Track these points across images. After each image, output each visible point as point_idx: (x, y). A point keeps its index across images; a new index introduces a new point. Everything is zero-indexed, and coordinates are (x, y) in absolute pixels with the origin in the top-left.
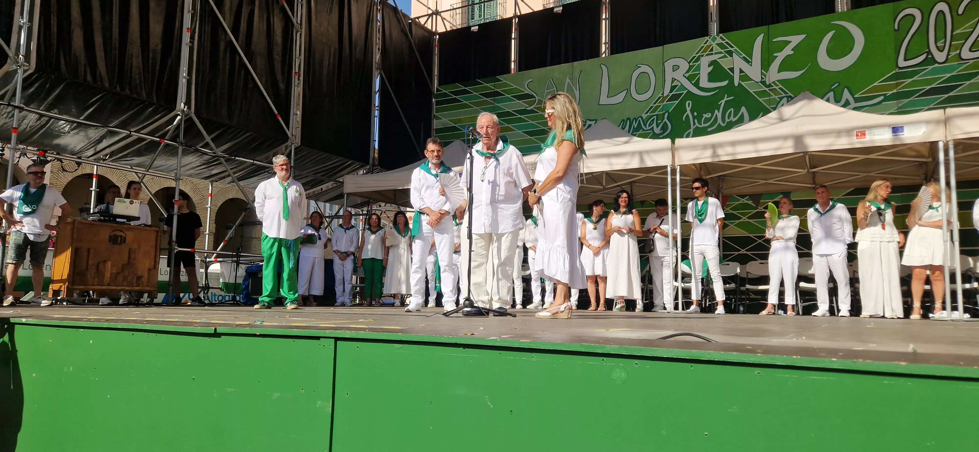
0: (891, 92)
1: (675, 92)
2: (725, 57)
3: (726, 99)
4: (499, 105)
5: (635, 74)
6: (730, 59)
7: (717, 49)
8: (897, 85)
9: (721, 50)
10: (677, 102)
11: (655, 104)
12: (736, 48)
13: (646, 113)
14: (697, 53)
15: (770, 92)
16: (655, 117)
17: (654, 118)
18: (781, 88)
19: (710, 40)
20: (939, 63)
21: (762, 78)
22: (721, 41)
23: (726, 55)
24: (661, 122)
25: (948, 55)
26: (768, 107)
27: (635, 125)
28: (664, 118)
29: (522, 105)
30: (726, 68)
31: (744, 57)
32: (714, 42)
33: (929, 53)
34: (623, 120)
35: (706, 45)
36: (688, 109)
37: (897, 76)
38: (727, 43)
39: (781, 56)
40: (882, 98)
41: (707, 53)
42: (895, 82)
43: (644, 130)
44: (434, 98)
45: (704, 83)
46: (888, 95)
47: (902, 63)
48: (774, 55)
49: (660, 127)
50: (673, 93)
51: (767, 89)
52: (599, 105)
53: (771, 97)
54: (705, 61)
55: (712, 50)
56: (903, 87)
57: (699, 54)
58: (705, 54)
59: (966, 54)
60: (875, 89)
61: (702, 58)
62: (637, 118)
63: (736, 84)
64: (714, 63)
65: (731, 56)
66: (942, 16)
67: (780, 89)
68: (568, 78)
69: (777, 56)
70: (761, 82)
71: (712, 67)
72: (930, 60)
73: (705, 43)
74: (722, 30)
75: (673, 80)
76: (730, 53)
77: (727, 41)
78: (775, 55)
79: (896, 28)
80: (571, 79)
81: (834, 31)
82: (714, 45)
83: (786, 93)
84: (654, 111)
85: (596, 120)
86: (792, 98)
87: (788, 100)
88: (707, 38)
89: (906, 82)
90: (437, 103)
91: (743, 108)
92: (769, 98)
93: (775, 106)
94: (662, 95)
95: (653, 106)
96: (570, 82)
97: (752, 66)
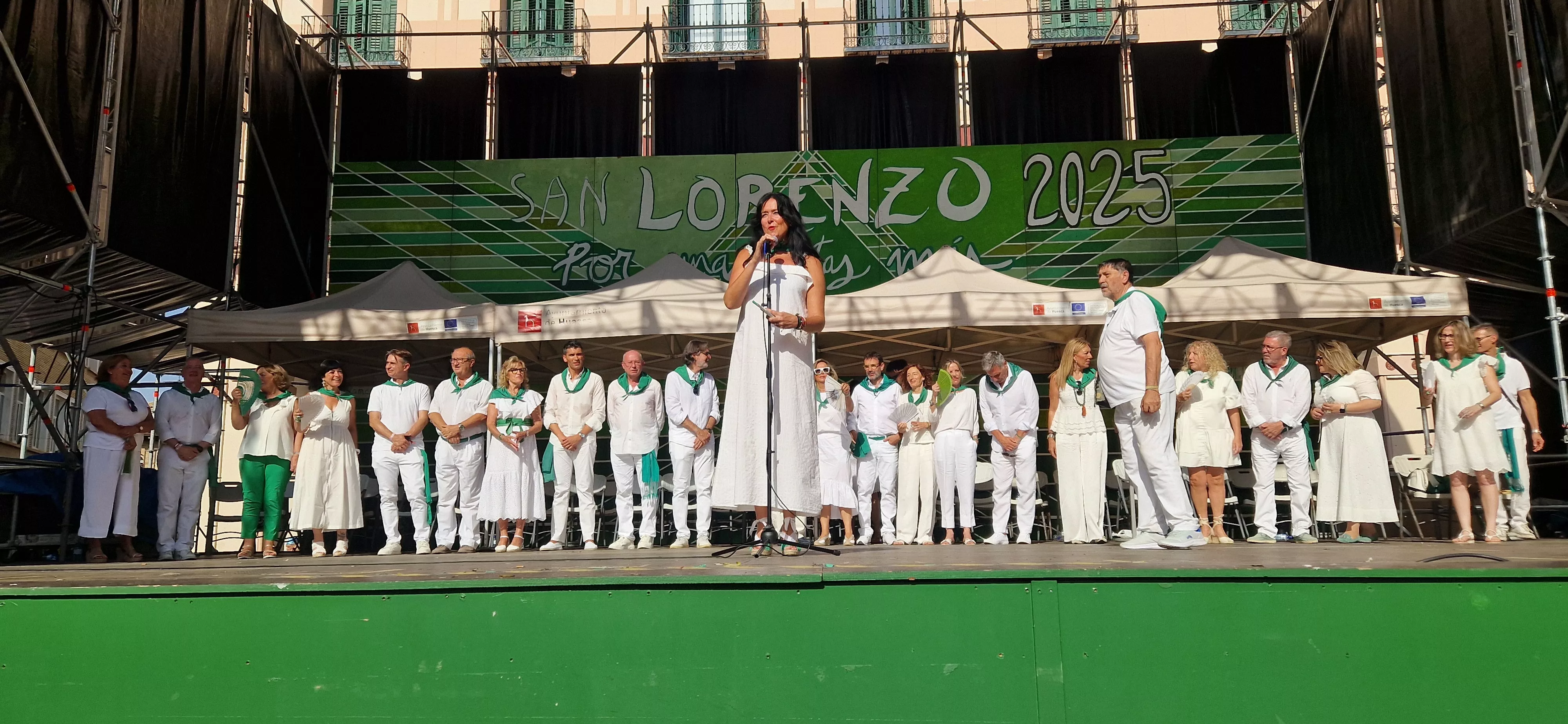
0: (1020, 256)
2: (821, 183)
3: (823, 242)
4: (462, 208)
5: (695, 190)
6: (828, 187)
7: (810, 171)
8: (1027, 247)
9: (816, 173)
11: (724, 236)
12: (835, 173)
13: (712, 249)
14: (784, 172)
15: (881, 239)
16: (725, 256)
17: (723, 258)
19: (801, 156)
20: (1071, 227)
21: (870, 219)
22: (817, 161)
23: (823, 180)
25: (1080, 217)
26: (878, 259)
27: (695, 264)
29: (505, 212)
30: (823, 199)
31: (846, 187)
32: (807, 160)
33: (1061, 212)
35: (796, 163)
37: (1026, 237)
38: (823, 163)
39: (893, 192)
40: (1010, 261)
41: (798, 174)
42: (1025, 244)
43: (708, 274)
44: (331, 182)
46: (1016, 259)
47: (1032, 222)
51: (876, 235)
52: (638, 228)
53: (881, 246)
54: (795, 185)
55: (804, 171)
56: (1033, 252)
57: (787, 174)
58: (796, 175)
59: (1098, 219)
60: (1003, 249)
61: (791, 181)
62: (697, 254)
63: (837, 224)
64: (806, 189)
65: (830, 183)
66: (1074, 170)
67: (892, 236)
68: (586, 181)
69: (889, 192)
70: (868, 224)
71: (805, 194)
72: (1062, 222)
73: (795, 160)
74: (817, 144)
76: (829, 179)
77: (824, 160)
78: (886, 189)
79: (1025, 177)
80: (593, 183)
81: (956, 170)
82: (807, 164)
83: (899, 243)
84: (723, 247)
85: (633, 251)
86: (907, 250)
87: (902, 252)
88: (798, 153)
89: (1035, 245)
90: (337, 192)
91: (846, 256)
92: (878, 247)
93: (886, 258)
94: (734, 226)
95: (722, 240)
96: (589, 187)
97: (856, 200)
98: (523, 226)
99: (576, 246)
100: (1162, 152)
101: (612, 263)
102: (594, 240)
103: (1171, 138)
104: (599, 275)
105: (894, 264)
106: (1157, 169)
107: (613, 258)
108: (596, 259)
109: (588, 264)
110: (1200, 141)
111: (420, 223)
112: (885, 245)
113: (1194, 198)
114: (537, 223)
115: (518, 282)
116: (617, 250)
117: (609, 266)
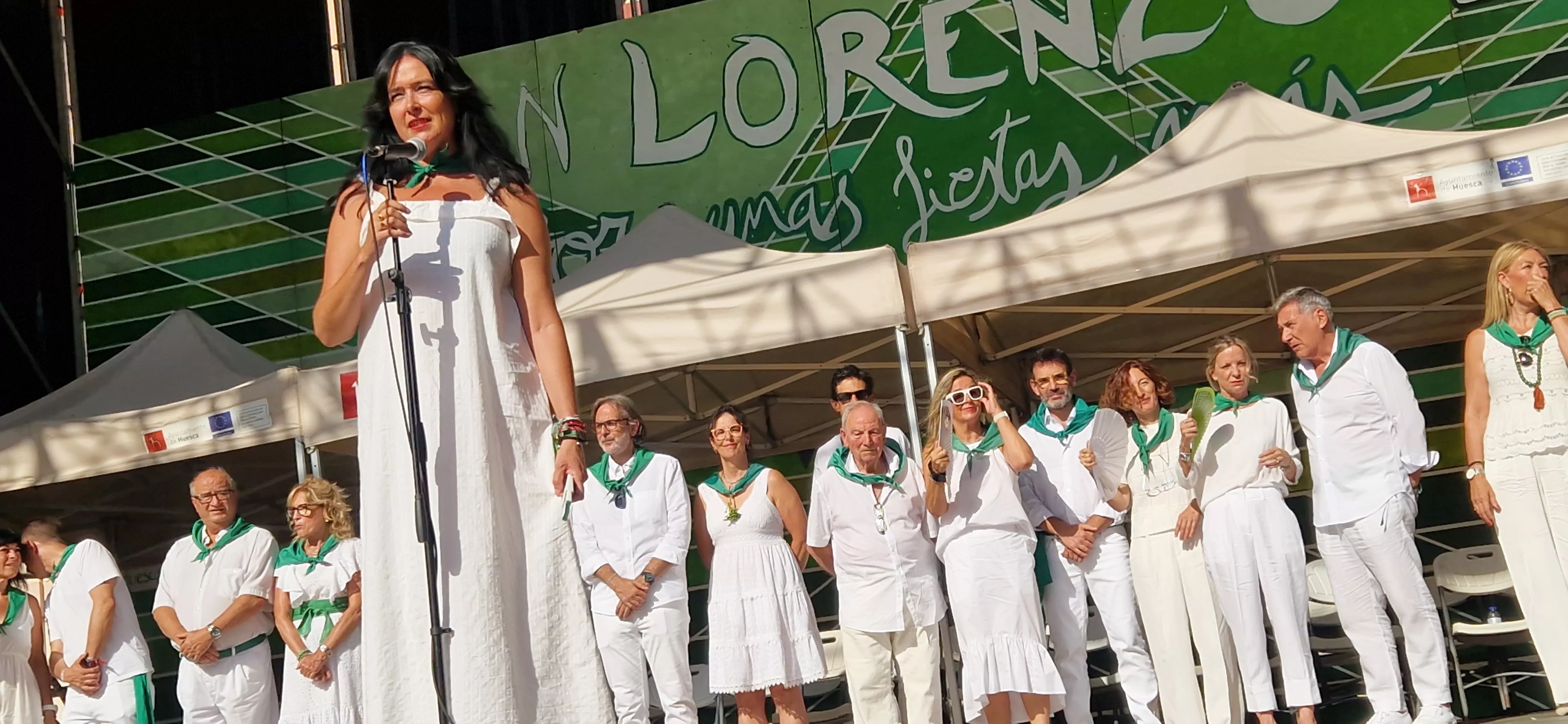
0: (1448, 75)
1: (858, 113)
2: (989, 1)
3: (1008, 124)
4: (302, 188)
5: (734, 67)
6: (1004, 8)
8: (1462, 53)
10: (870, 141)
11: (804, 150)
13: (783, 181)
15: (1130, 96)
16: (811, 191)
17: (809, 195)
18: (1157, 81)
21: (1102, 57)
24: (830, 206)
26: (1131, 140)
27: (753, 219)
28: (836, 194)
30: (997, 33)
34: (715, 208)
36: (906, 161)
40: (1428, 91)
42: (1455, 46)
43: (781, 233)
44: (71, 182)
45: (940, 78)
46: (1441, 83)
49: (828, 221)
50: (854, 116)
51: (1120, 88)
52: (633, 165)
53: (1133, 110)
54: (934, 17)
56: (1477, 60)
60: (1407, 68)
61: (924, 10)
62: (755, 197)
63: (1032, 79)
67: (1156, 83)
68: (524, 90)
70: (1100, 68)
71: (958, 32)
75: (850, 77)
80: (536, 93)
83: (1173, 95)
84: (804, 174)
85: (630, 214)
86: (1192, 109)
87: (1181, 114)
89: (1480, 43)
90: (85, 198)
91: (1061, 146)
92: (1127, 113)
93: (1148, 134)
94: (823, 125)
95: (801, 159)
96: (531, 100)
97: (1066, 22)
101: (593, 244)
102: (553, 205)
107: (594, 234)
108: (562, 242)
111: (234, 231)
112: (1143, 107)
116: (599, 217)
117: (588, 253)
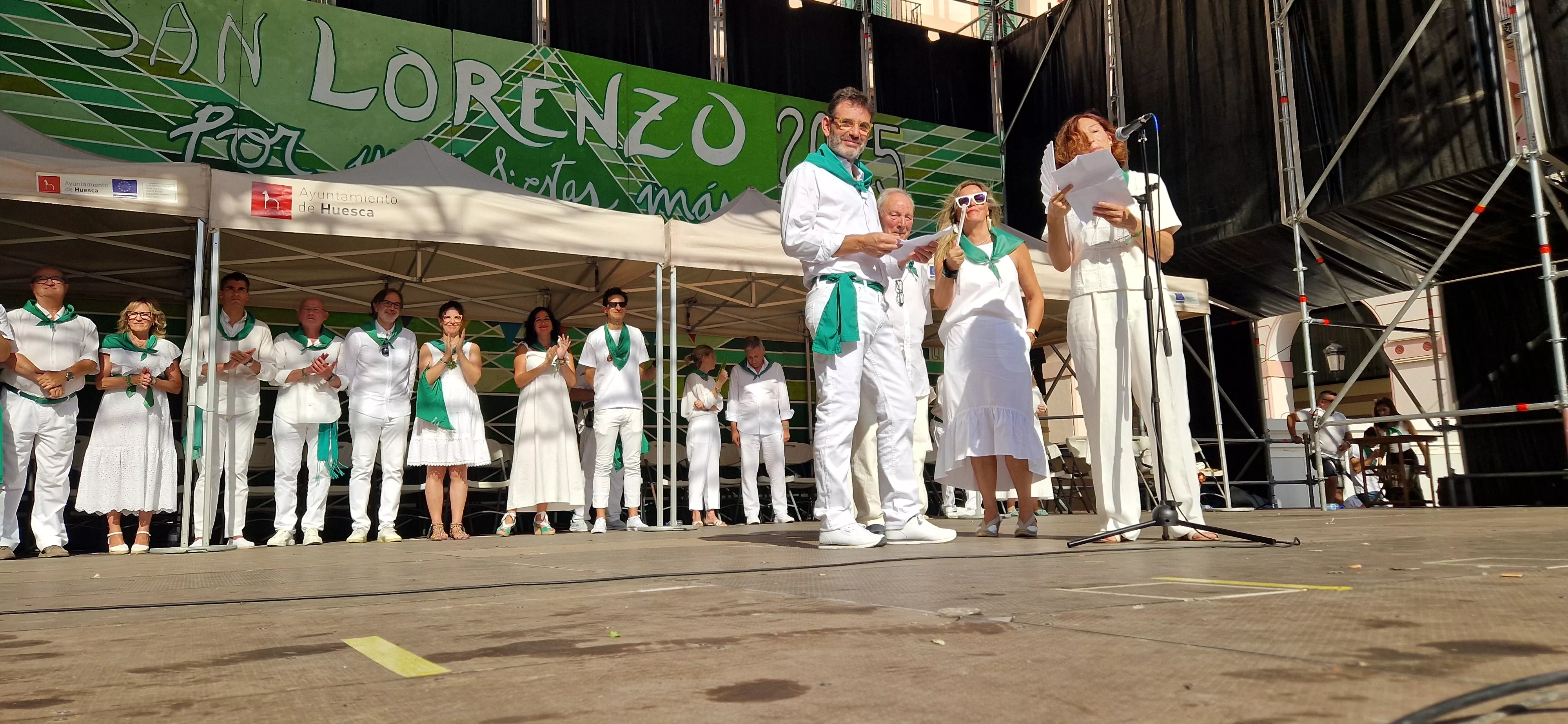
1: (475, 123)
2: (562, 90)
3: (563, 162)
5: (396, 64)
6: (570, 97)
7: (549, 72)
9: (556, 76)
10: (479, 142)
11: (437, 132)
12: (579, 81)
14: (516, 67)
15: (630, 171)
19: (538, 52)
21: (619, 145)
22: (558, 62)
23: (565, 87)
26: (626, 194)
29: (84, 37)
30: (564, 109)
31: (592, 101)
32: (545, 58)
34: (367, 147)
35: (531, 58)
36: (500, 162)
38: (565, 67)
39: (646, 118)
41: (534, 72)
45: (528, 122)
48: (636, 113)
50: (472, 124)
51: (625, 164)
52: (309, 99)
53: (630, 179)
54: (530, 86)
55: (541, 70)
57: (520, 70)
58: (531, 73)
61: (524, 79)
63: (580, 144)
64: (541, 93)
65: (573, 93)
67: (643, 168)
68: (229, 19)
69: (640, 117)
70: (616, 149)
73: (532, 54)
74: (558, 41)
75: (473, 100)
76: (572, 88)
77: (566, 64)
79: (779, 129)
80: (240, 23)
81: (712, 106)
82: (545, 62)
83: (651, 178)
85: (302, 131)
86: (659, 189)
87: (653, 189)
88: (535, 48)
91: (591, 184)
92: (627, 179)
93: (636, 194)
94: (450, 122)
95: (433, 137)
96: (234, 27)
97: (603, 119)
98: (117, 63)
99: (210, 109)
100: (896, 130)
101: (268, 142)
102: (240, 105)
103: (904, 117)
104: (245, 155)
105: (645, 202)
106: (892, 145)
108: (241, 132)
109: (230, 138)
110: (928, 125)
112: (635, 179)
113: (922, 180)
114: (144, 63)
115: (106, 146)
116: (277, 125)
117: (264, 146)
